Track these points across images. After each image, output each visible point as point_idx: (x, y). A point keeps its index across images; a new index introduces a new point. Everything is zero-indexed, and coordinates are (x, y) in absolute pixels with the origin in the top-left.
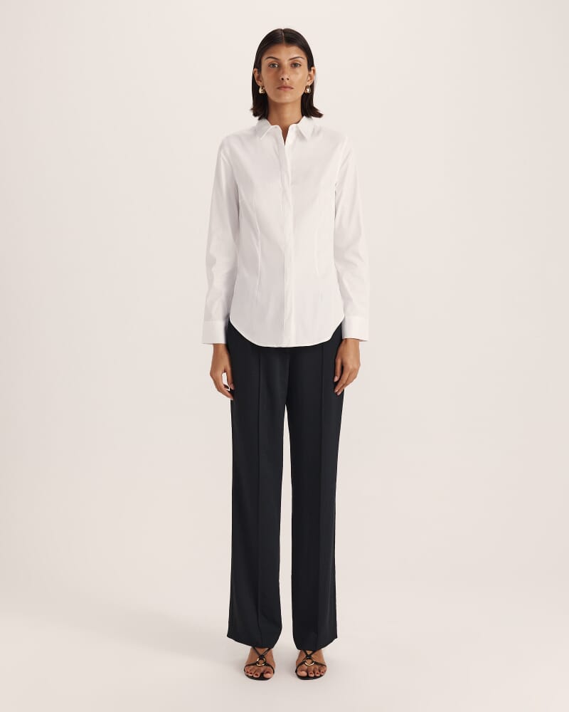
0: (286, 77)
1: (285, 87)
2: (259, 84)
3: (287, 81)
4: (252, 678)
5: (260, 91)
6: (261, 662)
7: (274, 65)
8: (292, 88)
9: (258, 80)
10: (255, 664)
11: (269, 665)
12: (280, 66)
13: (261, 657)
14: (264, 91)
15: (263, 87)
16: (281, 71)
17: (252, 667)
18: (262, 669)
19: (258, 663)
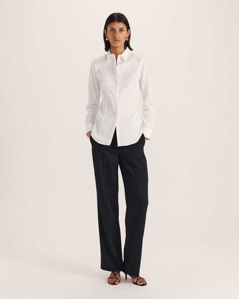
0: (117, 36)
1: (117, 40)
2: (106, 36)
3: (118, 38)
4: (110, 284)
5: (107, 39)
6: (115, 277)
7: (112, 30)
8: (120, 41)
9: (106, 34)
10: (112, 278)
11: (117, 279)
12: (115, 31)
13: (115, 275)
14: (108, 39)
15: (108, 38)
16: (115, 34)
17: (110, 279)
18: (114, 280)
19: (113, 277)
